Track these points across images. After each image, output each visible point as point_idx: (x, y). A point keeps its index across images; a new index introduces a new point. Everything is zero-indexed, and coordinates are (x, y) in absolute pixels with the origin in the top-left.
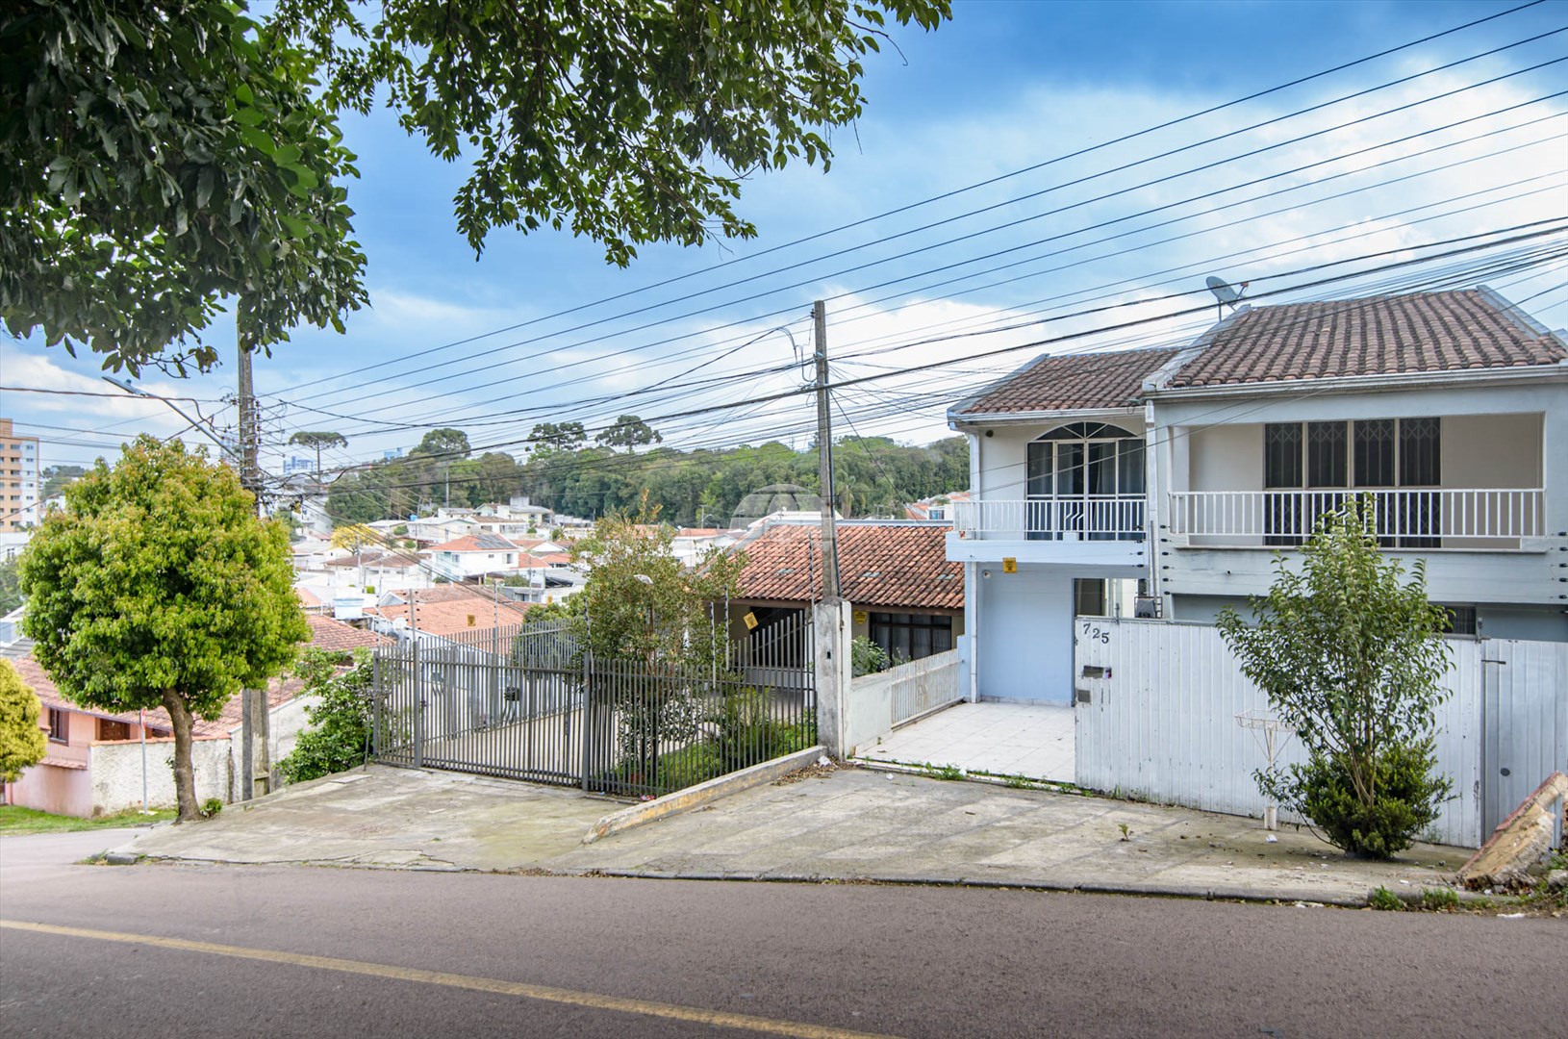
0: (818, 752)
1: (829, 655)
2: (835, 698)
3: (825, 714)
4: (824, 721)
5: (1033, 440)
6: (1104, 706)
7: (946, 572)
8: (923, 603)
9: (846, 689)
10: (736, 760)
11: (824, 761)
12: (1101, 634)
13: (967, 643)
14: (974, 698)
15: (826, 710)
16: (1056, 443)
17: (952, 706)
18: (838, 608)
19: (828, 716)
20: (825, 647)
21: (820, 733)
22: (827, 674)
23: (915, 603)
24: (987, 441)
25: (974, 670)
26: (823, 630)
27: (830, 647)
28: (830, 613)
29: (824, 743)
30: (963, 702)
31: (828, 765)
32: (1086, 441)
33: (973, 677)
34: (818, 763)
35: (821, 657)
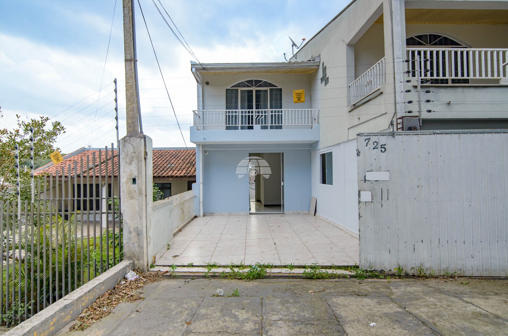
0: (125, 268)
1: (134, 180)
2: (140, 217)
3: (130, 232)
4: (129, 239)
5: (229, 88)
6: (383, 202)
7: (171, 163)
8: (163, 175)
9: (149, 209)
10: (42, 281)
11: (131, 276)
12: (379, 146)
13: (198, 187)
14: (202, 215)
15: (132, 229)
16: (240, 89)
17: (192, 219)
18: (143, 140)
19: (134, 234)
20: (131, 174)
21: (125, 250)
22: (132, 198)
23: (159, 175)
24: (206, 86)
25: (201, 200)
26: (128, 160)
27: (135, 174)
28: (135, 144)
29: (130, 258)
30: (196, 217)
31: (136, 280)
32: (254, 89)
33: (201, 204)
34: (125, 279)
35: (127, 183)
